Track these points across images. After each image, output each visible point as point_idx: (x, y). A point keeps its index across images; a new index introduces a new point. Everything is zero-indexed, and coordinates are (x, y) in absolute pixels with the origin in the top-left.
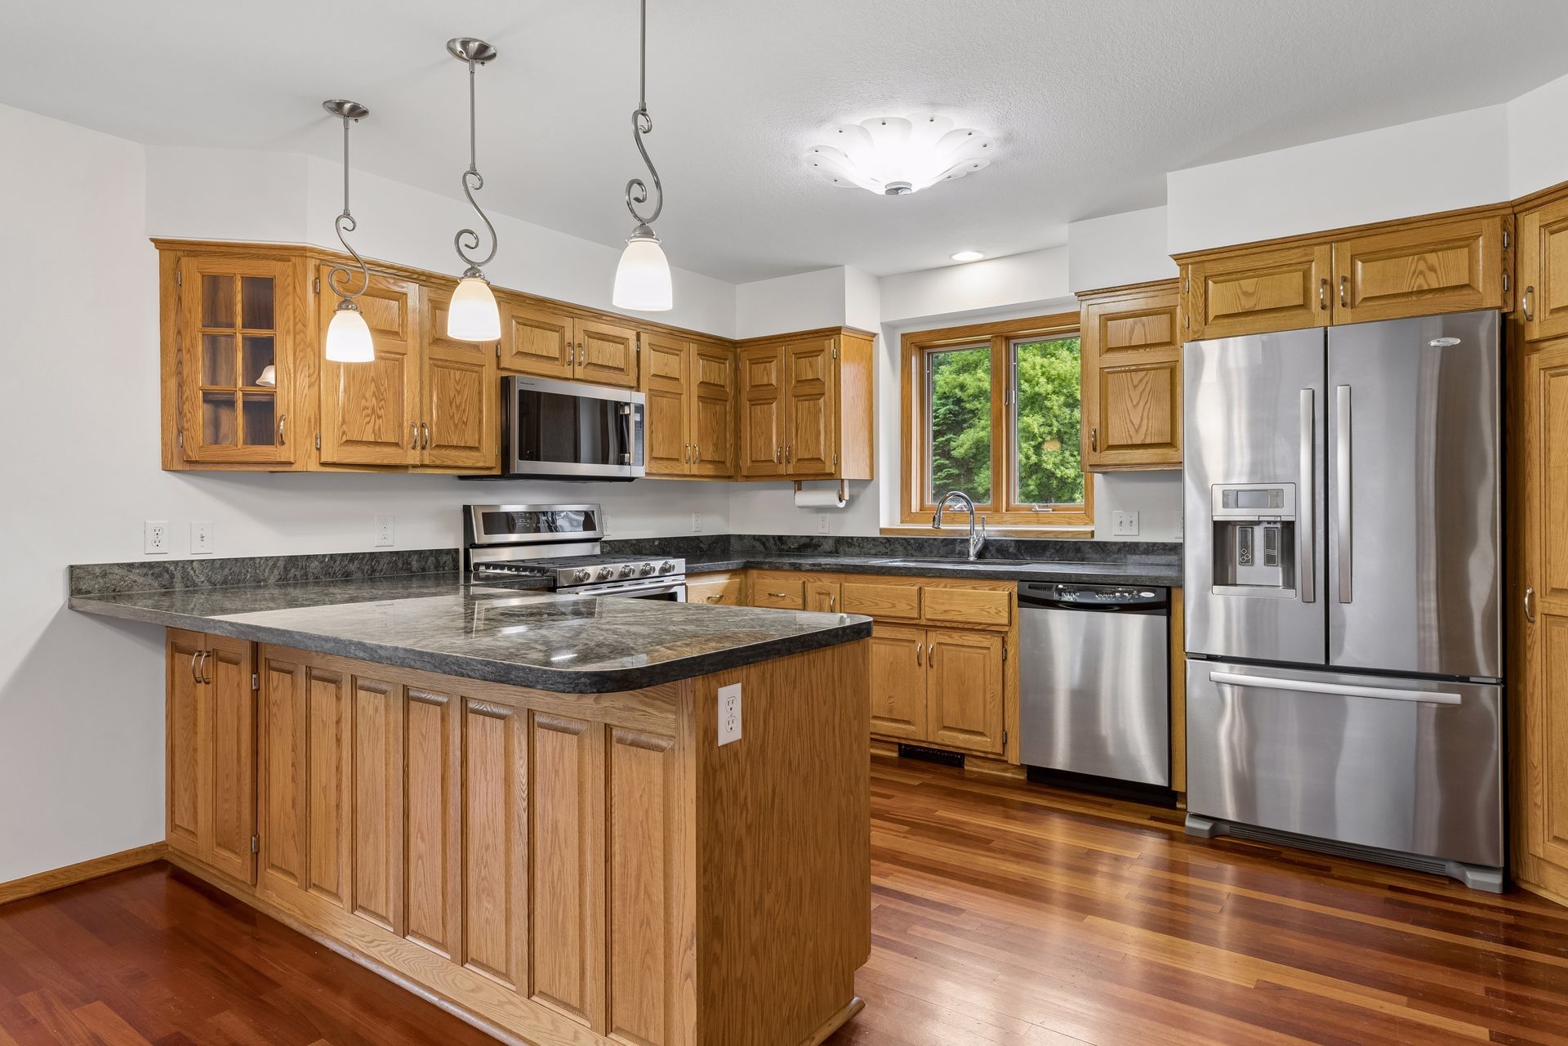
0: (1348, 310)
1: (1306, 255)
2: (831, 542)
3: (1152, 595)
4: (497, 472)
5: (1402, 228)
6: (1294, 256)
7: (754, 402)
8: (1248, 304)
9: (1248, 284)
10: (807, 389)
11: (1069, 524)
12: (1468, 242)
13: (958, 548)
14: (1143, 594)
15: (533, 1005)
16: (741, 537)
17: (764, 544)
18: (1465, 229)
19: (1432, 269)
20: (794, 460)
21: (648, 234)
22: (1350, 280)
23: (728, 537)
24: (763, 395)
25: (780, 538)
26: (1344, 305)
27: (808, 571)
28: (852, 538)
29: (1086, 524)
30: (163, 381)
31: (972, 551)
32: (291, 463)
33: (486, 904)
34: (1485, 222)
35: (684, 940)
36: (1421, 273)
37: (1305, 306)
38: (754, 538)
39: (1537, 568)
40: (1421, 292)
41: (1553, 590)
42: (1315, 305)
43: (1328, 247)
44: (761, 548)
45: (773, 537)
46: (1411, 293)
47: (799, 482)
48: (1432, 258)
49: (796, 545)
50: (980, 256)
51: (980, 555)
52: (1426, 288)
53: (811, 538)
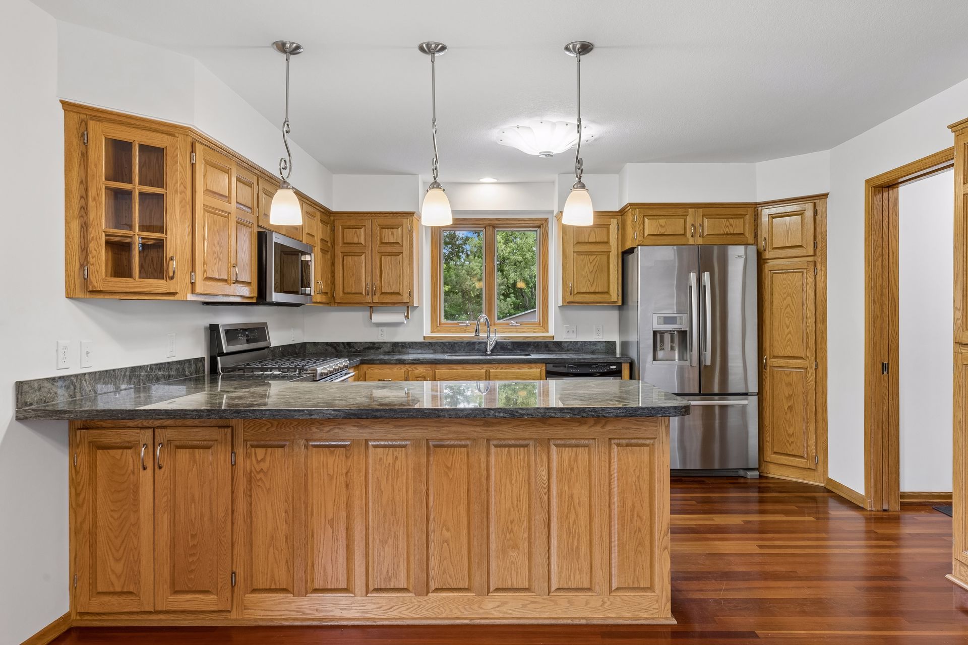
0: (702, 239)
1: (685, 212)
2: (389, 345)
3: (615, 367)
4: (254, 301)
5: (721, 206)
6: (680, 211)
7: (345, 254)
8: (662, 231)
9: (662, 222)
10: (389, 249)
11: (534, 332)
12: (742, 216)
13: (477, 347)
14: (611, 367)
15: (552, 598)
16: (315, 344)
17: (335, 348)
18: (741, 211)
19: (731, 225)
20: (378, 293)
21: (583, 186)
22: (702, 225)
23: (305, 344)
24: (354, 249)
25: (349, 344)
26: (700, 236)
27: (410, 363)
28: (405, 343)
29: (543, 332)
30: (67, 222)
31: (489, 348)
32: (174, 294)
33: (511, 553)
34: (749, 209)
35: (663, 532)
36: (728, 226)
37: (684, 235)
38: (327, 344)
39: (768, 348)
40: (727, 234)
41: (774, 356)
42: (689, 235)
43: (694, 209)
44: (333, 350)
45: (343, 343)
46: (724, 234)
47: (372, 308)
48: (731, 220)
49: (362, 348)
50: (495, 181)
51: (492, 351)
52: (729, 233)
53: (374, 343)
